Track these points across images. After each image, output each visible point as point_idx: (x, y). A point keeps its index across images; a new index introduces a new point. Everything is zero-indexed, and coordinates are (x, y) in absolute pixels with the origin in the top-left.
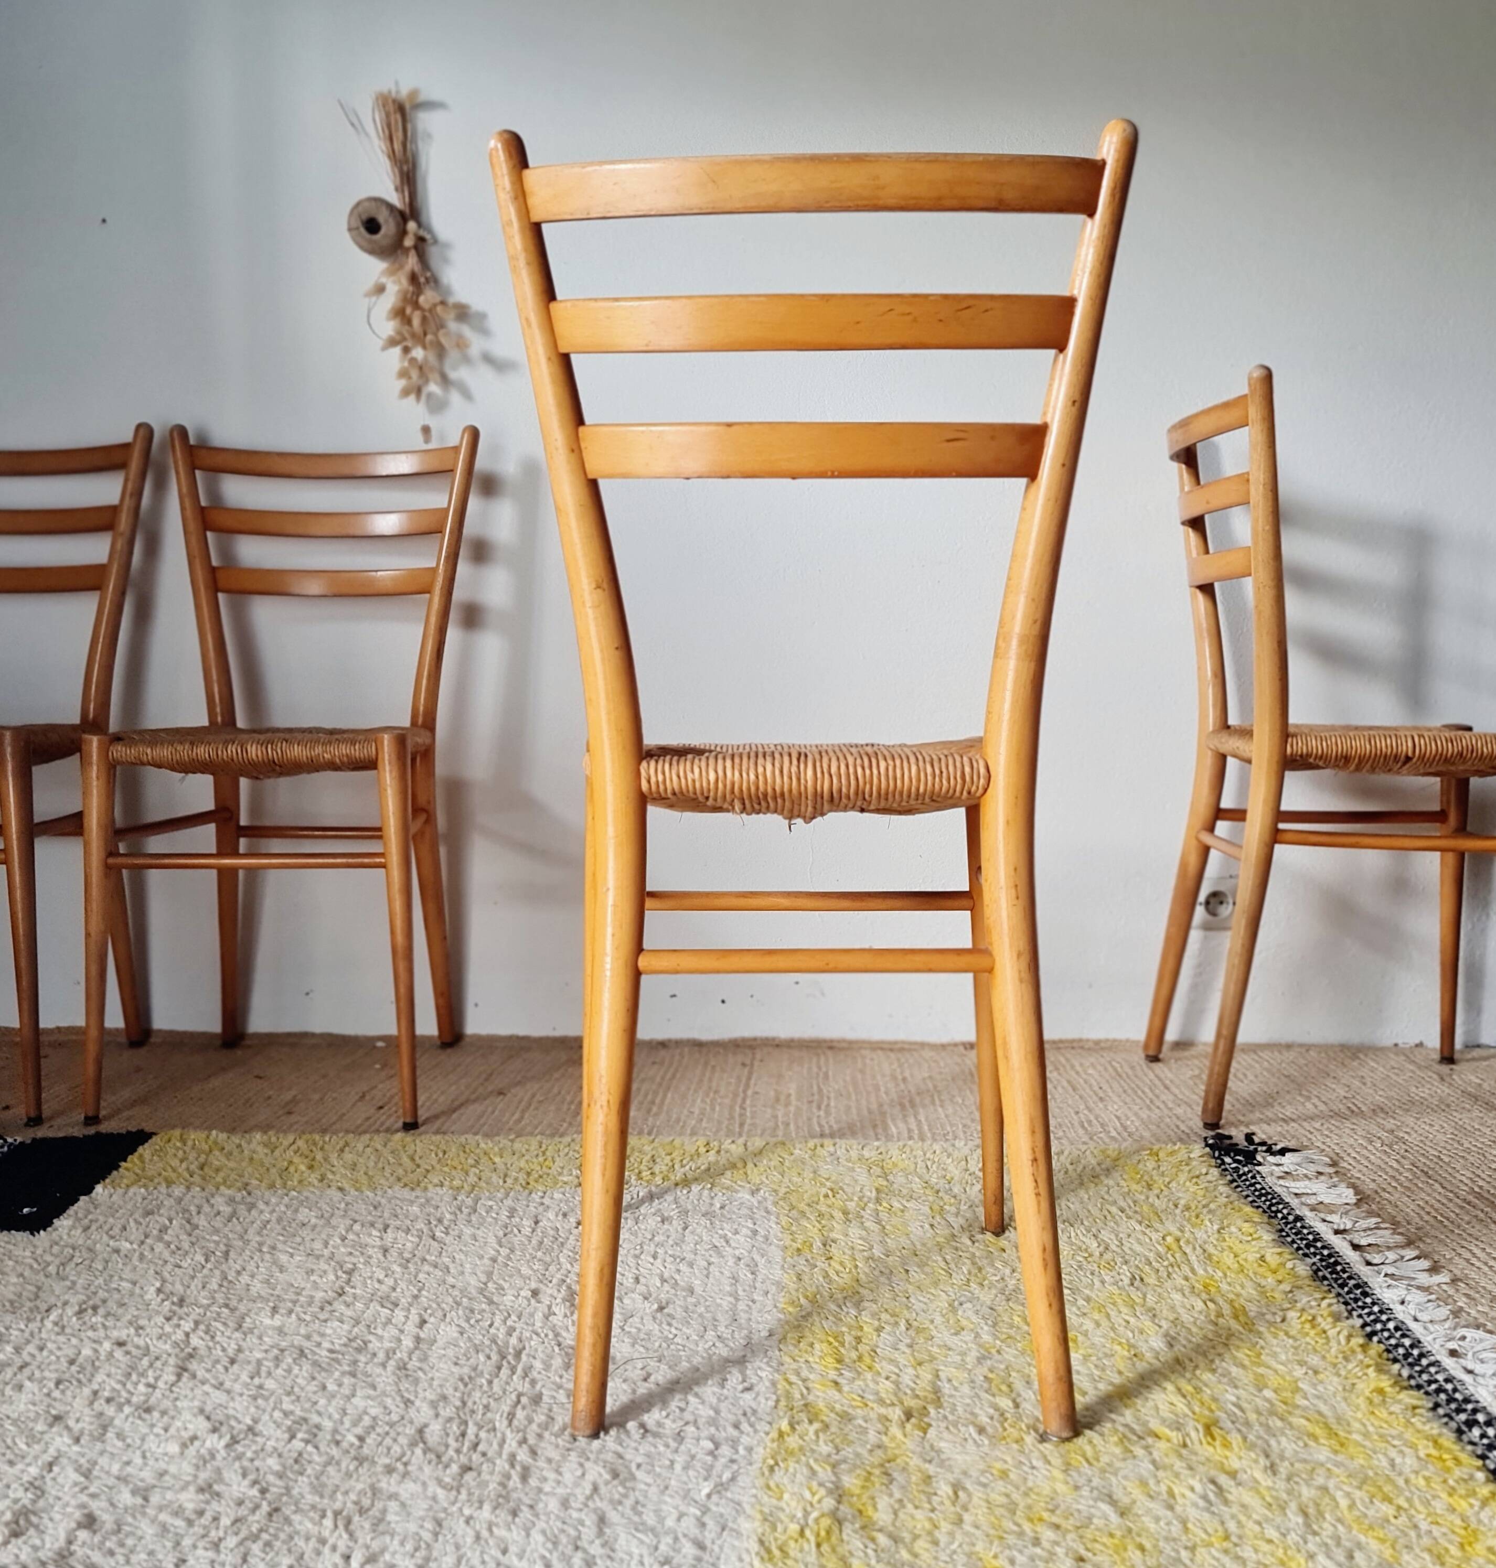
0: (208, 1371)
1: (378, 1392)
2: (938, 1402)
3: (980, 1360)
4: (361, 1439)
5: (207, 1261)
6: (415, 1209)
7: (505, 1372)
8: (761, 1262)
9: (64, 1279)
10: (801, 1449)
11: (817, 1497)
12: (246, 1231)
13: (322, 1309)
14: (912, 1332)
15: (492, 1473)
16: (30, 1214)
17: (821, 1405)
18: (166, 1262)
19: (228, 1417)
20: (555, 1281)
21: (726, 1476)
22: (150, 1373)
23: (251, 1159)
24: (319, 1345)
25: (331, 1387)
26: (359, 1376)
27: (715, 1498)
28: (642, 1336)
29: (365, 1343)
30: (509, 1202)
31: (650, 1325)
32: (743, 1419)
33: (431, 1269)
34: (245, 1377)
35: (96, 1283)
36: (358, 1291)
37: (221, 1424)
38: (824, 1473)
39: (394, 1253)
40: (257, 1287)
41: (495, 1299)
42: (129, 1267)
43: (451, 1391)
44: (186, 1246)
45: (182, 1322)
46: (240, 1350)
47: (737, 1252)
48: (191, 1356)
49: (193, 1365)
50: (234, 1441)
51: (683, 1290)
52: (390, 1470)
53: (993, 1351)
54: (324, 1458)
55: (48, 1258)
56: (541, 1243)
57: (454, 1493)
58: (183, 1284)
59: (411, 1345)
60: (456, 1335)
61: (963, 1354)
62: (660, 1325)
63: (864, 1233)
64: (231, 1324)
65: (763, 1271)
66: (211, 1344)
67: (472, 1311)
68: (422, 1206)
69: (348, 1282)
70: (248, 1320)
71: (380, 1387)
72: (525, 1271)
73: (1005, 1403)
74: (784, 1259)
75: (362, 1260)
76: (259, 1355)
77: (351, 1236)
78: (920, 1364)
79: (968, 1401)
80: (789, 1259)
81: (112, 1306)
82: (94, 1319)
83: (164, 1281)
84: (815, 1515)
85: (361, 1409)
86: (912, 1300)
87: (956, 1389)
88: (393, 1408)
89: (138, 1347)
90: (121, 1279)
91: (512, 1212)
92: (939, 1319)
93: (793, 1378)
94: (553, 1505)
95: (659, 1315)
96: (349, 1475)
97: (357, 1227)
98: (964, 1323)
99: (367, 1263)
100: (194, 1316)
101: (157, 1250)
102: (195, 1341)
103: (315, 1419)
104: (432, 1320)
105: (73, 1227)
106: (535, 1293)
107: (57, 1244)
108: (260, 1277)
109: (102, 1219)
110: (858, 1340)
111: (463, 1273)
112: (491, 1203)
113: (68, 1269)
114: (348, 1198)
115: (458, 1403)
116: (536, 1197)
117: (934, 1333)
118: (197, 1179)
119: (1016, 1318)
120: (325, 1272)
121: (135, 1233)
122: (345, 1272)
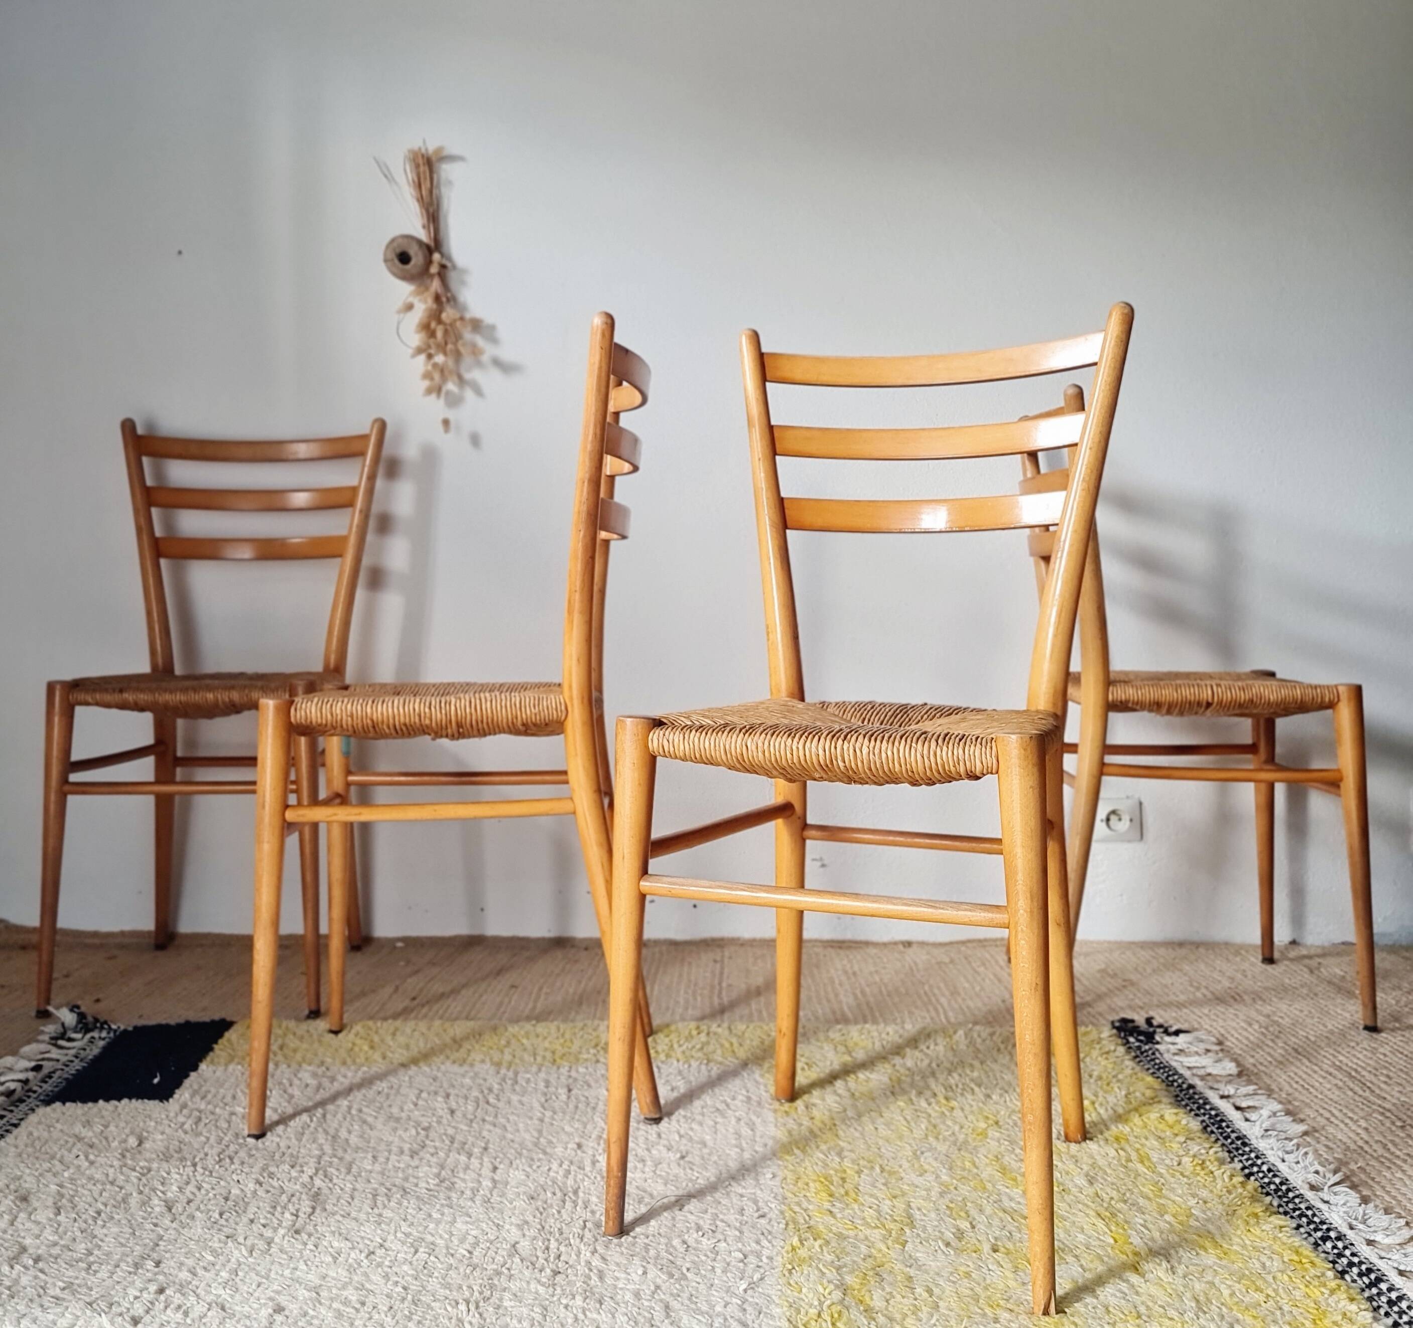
0: (335, 1205)
1: (474, 1219)
2: (912, 1224)
3: (942, 1194)
4: (470, 1252)
6: (467, 1081)
7: (569, 1205)
8: (758, 1121)
9: (199, 1135)
10: (810, 1258)
11: (827, 1291)
13: (412, 1157)
14: (885, 1174)
15: (576, 1275)
17: (821, 1227)
19: (362, 1238)
20: (593, 1136)
21: (757, 1277)
22: (291, 1206)
24: (416, 1185)
25: (436, 1215)
26: (455, 1207)
27: (750, 1292)
28: (671, 1178)
29: (453, 1184)
30: (542, 1075)
31: (676, 1170)
32: (762, 1237)
33: (491, 1128)
36: (437, 1144)
38: (831, 1274)
39: (459, 1114)
40: (355, 1141)
41: (548, 1150)
43: (531, 1218)
44: (290, 1110)
45: (304, 1169)
46: (356, 1189)
47: (737, 1114)
48: (318, 1194)
50: (371, 1253)
51: (698, 1143)
52: (498, 1273)
53: (952, 1188)
54: (445, 1265)
55: (181, 1119)
56: (577, 1107)
57: (551, 1289)
58: (296, 1139)
59: (490, 1185)
60: (523, 1177)
61: (928, 1190)
62: (684, 1169)
63: (838, 1098)
64: (342, 1170)
65: (760, 1128)
66: (331, 1185)
67: (532, 1160)
68: (471, 1078)
69: (427, 1137)
70: (354, 1166)
71: (474, 1215)
72: (568, 1128)
73: (965, 1225)
74: (776, 1119)
75: (434, 1120)
76: (370, 1191)
77: (421, 1102)
78: (895, 1197)
79: (936, 1223)
80: (780, 1120)
81: (244, 1156)
82: (232, 1166)
84: (828, 1302)
85: (463, 1231)
86: (883, 1150)
87: (925, 1215)
88: (488, 1230)
89: (274, 1187)
91: (547, 1084)
92: (906, 1165)
93: (797, 1209)
94: (629, 1297)
95: (682, 1162)
97: (424, 1095)
98: (926, 1167)
99: (439, 1122)
102: (318, 1183)
103: (430, 1238)
104: (502, 1166)
105: (192, 1096)
106: (579, 1146)
107: (184, 1108)
108: (355, 1134)
109: (213, 1090)
110: (843, 1180)
111: (518, 1131)
112: (528, 1076)
113: (199, 1128)
115: (538, 1227)
116: (564, 1071)
117: (903, 1175)
118: (282, 1058)
119: (967, 1164)
121: (244, 1100)
122: (423, 1129)
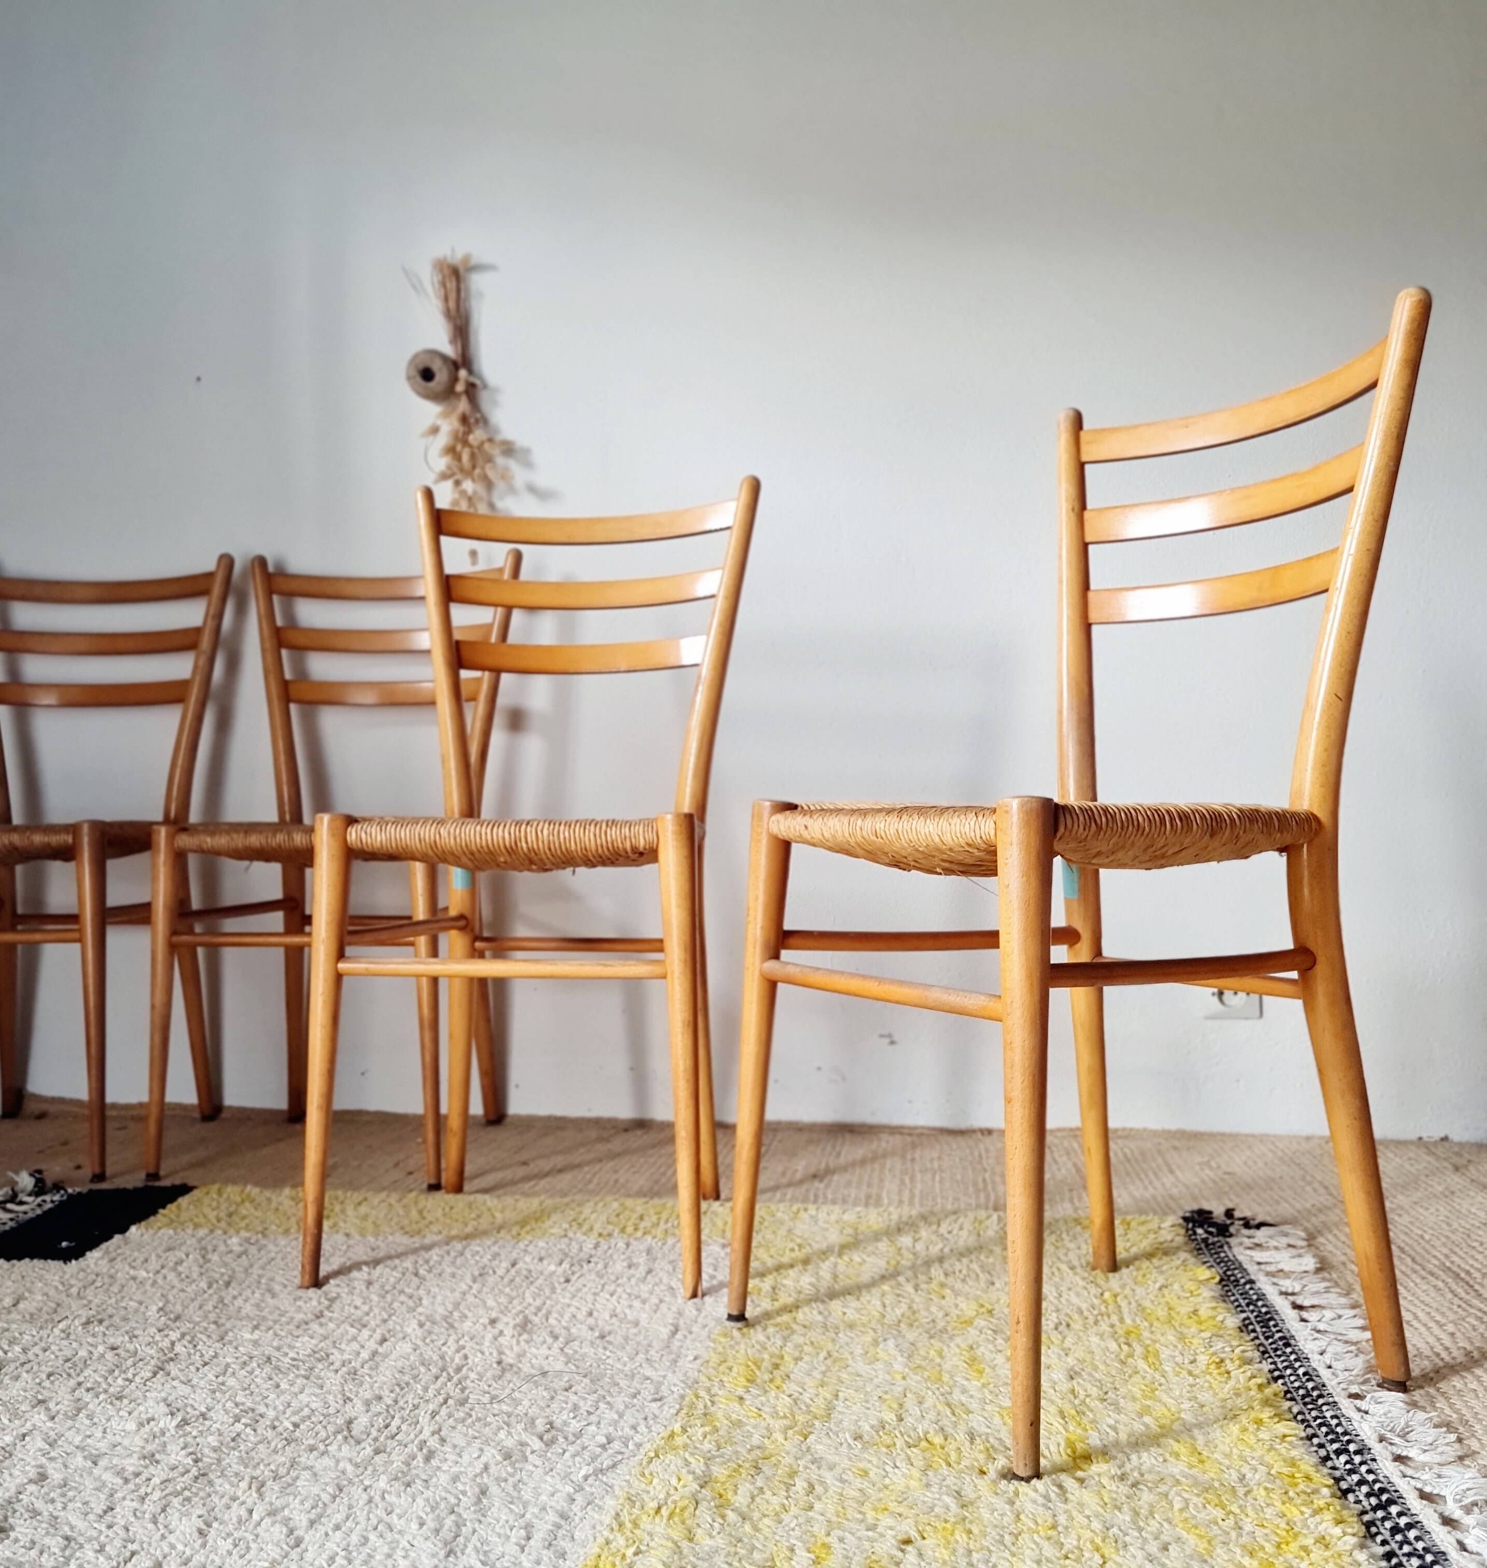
0: (182, 1370)
1: (324, 1391)
4: (296, 1425)
5: (209, 1287)
7: (442, 1380)
9: (82, 1298)
10: (685, 1446)
11: (682, 1483)
12: (251, 1266)
13: (298, 1327)
14: (829, 1362)
15: (400, 1455)
16: (68, 1248)
17: (720, 1414)
18: (173, 1287)
19: (186, 1405)
20: (514, 1312)
21: (608, 1463)
22: (131, 1370)
23: (277, 1210)
24: (285, 1354)
25: (284, 1386)
26: (312, 1378)
27: (591, 1480)
28: (577, 1356)
29: (328, 1356)
30: (495, 1248)
31: (586, 1349)
32: (642, 1422)
33: (406, 1299)
34: (211, 1376)
35: (109, 1302)
36: (335, 1315)
37: (178, 1410)
38: (697, 1464)
39: (376, 1286)
40: (248, 1309)
41: (455, 1324)
42: (142, 1290)
43: (387, 1392)
44: (195, 1275)
45: (171, 1333)
46: (216, 1356)
48: (172, 1359)
49: (172, 1368)
50: (185, 1422)
51: (629, 1322)
52: (312, 1449)
54: (258, 1439)
55: (73, 1282)
56: (512, 1281)
57: (361, 1469)
58: (183, 1305)
59: (367, 1357)
60: (410, 1351)
62: (596, 1348)
64: (214, 1337)
65: (708, 1309)
66: (192, 1351)
67: (431, 1333)
70: (230, 1334)
71: (327, 1386)
72: (490, 1302)
75: (346, 1290)
76: (229, 1360)
81: (116, 1319)
82: (97, 1329)
83: (167, 1302)
84: (675, 1496)
85: (304, 1403)
88: (332, 1403)
89: (128, 1351)
90: (131, 1299)
91: (494, 1257)
92: (858, 1352)
93: (702, 1393)
94: (445, 1479)
95: (598, 1341)
96: (275, 1451)
100: (182, 1330)
101: (169, 1278)
102: (178, 1348)
103: (262, 1409)
104: (393, 1339)
105: (102, 1258)
106: (493, 1321)
107: (83, 1271)
108: (252, 1301)
109: (128, 1252)
111: (433, 1304)
112: (479, 1248)
113: (88, 1291)
114: (351, 1242)
115: (389, 1402)
116: (522, 1244)
118: (223, 1224)
120: (311, 1299)
121: (154, 1264)
122: (329, 1300)
